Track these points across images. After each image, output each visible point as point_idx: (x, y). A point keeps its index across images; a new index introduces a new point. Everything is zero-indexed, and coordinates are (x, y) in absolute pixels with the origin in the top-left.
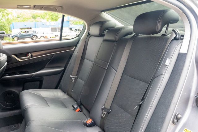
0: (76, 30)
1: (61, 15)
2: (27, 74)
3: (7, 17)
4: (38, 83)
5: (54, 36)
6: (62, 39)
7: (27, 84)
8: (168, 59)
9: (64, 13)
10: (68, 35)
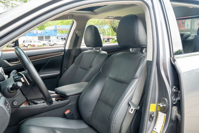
0: (62, 39)
5: (42, 45)
10: (56, 44)
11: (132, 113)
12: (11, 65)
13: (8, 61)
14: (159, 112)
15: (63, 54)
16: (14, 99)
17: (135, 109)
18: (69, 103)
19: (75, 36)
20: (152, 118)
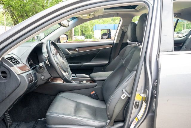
11: (123, 98)
12: (70, 53)
13: (68, 50)
14: (144, 102)
15: (112, 47)
16: (42, 75)
17: (127, 97)
18: (96, 86)
19: (121, 32)
20: (138, 106)
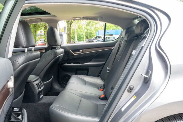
1: (104, 23)
2: (78, 64)
3: (95, 26)
4: (86, 72)
6: (105, 41)
7: (78, 72)
8: (134, 50)
9: (106, 22)
